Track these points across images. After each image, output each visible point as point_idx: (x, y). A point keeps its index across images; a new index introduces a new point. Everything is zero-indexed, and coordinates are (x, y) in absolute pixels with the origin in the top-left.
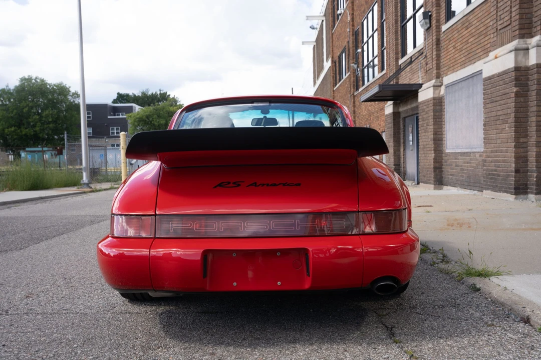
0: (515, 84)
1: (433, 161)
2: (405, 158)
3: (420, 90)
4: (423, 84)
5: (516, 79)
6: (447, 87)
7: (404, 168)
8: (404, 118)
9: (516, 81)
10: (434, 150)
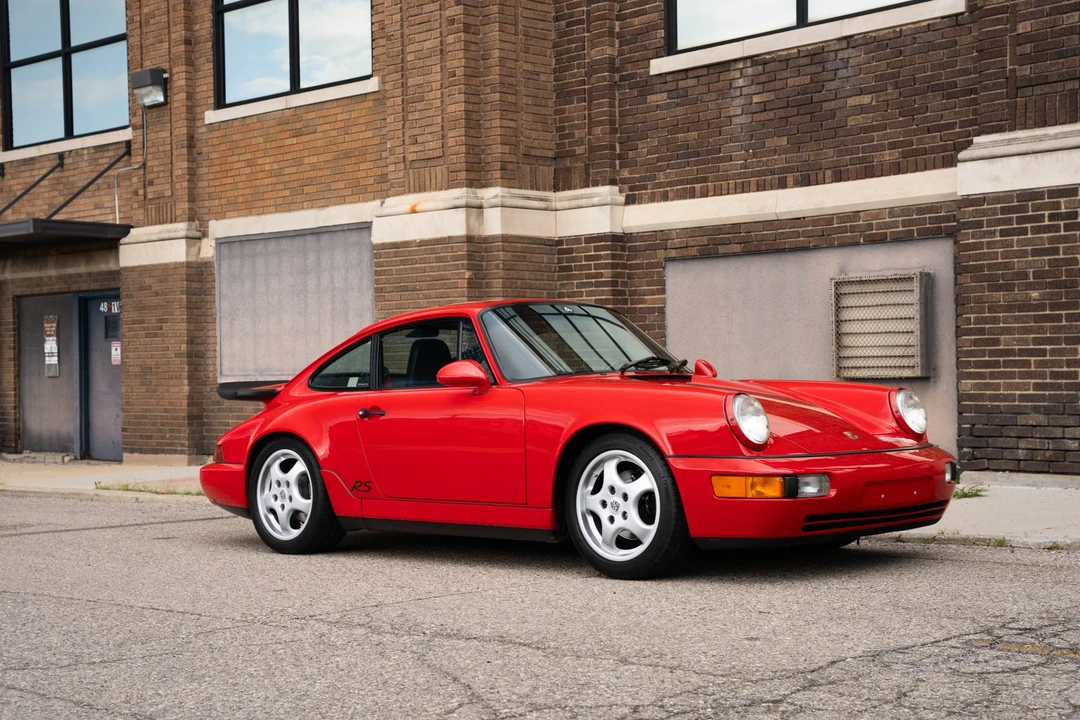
0: (468, 264)
1: (186, 401)
2: (19, 397)
3: (123, 241)
4: (132, 227)
5: (470, 257)
6: (221, 243)
7: (15, 420)
8: (18, 299)
9: (469, 260)
10: (189, 378)
